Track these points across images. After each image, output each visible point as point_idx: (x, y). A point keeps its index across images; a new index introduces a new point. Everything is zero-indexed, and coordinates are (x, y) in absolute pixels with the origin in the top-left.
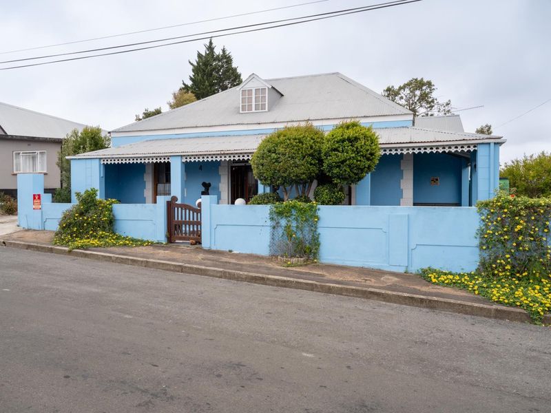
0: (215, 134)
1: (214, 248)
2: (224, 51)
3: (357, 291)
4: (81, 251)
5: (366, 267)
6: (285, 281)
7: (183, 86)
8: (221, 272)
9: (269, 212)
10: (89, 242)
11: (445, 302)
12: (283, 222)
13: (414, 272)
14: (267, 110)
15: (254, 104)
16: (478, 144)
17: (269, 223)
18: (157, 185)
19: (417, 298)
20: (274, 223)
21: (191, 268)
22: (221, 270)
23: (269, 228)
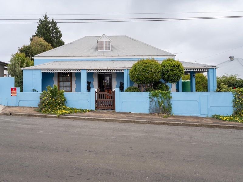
0: (91, 60)
1: (121, 111)
2: (53, 20)
3: (208, 125)
4: (62, 116)
5: (191, 116)
6: (177, 124)
7: (35, 34)
8: (146, 122)
9: (149, 95)
10: (62, 111)
11: (242, 127)
12: (155, 99)
13: (210, 117)
14: (110, 50)
15: (104, 47)
16: (209, 68)
17: (149, 100)
18: (59, 83)
19: (232, 126)
20: (151, 100)
21: (130, 121)
22: (146, 121)
23: (149, 102)
